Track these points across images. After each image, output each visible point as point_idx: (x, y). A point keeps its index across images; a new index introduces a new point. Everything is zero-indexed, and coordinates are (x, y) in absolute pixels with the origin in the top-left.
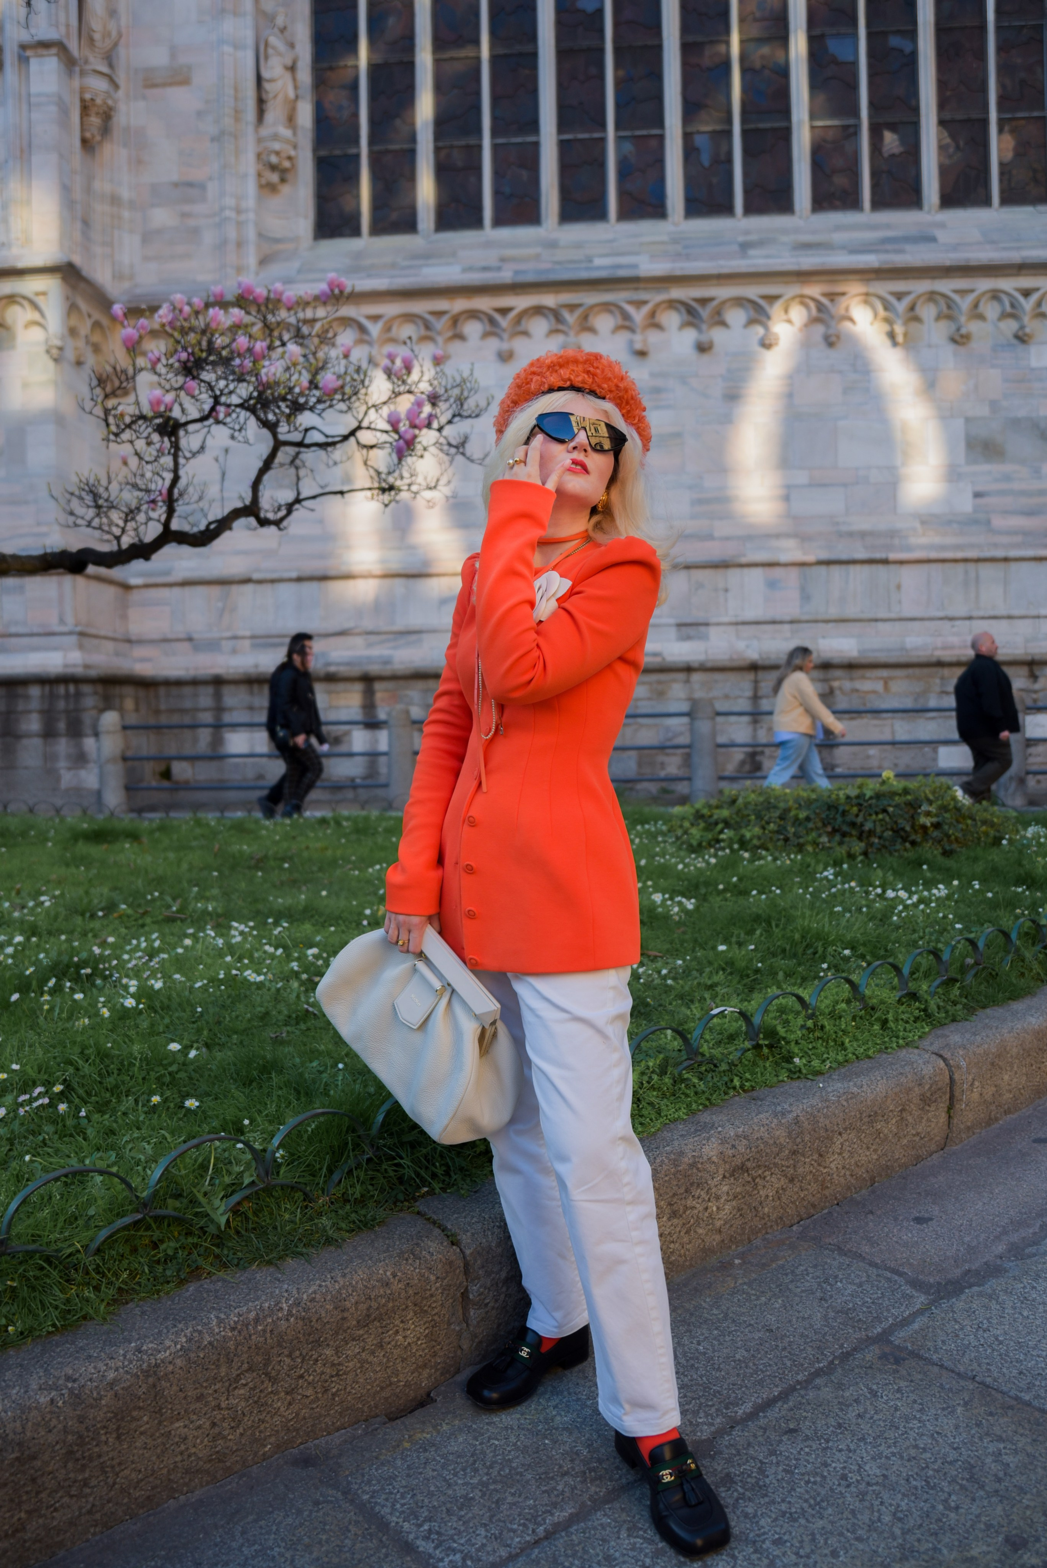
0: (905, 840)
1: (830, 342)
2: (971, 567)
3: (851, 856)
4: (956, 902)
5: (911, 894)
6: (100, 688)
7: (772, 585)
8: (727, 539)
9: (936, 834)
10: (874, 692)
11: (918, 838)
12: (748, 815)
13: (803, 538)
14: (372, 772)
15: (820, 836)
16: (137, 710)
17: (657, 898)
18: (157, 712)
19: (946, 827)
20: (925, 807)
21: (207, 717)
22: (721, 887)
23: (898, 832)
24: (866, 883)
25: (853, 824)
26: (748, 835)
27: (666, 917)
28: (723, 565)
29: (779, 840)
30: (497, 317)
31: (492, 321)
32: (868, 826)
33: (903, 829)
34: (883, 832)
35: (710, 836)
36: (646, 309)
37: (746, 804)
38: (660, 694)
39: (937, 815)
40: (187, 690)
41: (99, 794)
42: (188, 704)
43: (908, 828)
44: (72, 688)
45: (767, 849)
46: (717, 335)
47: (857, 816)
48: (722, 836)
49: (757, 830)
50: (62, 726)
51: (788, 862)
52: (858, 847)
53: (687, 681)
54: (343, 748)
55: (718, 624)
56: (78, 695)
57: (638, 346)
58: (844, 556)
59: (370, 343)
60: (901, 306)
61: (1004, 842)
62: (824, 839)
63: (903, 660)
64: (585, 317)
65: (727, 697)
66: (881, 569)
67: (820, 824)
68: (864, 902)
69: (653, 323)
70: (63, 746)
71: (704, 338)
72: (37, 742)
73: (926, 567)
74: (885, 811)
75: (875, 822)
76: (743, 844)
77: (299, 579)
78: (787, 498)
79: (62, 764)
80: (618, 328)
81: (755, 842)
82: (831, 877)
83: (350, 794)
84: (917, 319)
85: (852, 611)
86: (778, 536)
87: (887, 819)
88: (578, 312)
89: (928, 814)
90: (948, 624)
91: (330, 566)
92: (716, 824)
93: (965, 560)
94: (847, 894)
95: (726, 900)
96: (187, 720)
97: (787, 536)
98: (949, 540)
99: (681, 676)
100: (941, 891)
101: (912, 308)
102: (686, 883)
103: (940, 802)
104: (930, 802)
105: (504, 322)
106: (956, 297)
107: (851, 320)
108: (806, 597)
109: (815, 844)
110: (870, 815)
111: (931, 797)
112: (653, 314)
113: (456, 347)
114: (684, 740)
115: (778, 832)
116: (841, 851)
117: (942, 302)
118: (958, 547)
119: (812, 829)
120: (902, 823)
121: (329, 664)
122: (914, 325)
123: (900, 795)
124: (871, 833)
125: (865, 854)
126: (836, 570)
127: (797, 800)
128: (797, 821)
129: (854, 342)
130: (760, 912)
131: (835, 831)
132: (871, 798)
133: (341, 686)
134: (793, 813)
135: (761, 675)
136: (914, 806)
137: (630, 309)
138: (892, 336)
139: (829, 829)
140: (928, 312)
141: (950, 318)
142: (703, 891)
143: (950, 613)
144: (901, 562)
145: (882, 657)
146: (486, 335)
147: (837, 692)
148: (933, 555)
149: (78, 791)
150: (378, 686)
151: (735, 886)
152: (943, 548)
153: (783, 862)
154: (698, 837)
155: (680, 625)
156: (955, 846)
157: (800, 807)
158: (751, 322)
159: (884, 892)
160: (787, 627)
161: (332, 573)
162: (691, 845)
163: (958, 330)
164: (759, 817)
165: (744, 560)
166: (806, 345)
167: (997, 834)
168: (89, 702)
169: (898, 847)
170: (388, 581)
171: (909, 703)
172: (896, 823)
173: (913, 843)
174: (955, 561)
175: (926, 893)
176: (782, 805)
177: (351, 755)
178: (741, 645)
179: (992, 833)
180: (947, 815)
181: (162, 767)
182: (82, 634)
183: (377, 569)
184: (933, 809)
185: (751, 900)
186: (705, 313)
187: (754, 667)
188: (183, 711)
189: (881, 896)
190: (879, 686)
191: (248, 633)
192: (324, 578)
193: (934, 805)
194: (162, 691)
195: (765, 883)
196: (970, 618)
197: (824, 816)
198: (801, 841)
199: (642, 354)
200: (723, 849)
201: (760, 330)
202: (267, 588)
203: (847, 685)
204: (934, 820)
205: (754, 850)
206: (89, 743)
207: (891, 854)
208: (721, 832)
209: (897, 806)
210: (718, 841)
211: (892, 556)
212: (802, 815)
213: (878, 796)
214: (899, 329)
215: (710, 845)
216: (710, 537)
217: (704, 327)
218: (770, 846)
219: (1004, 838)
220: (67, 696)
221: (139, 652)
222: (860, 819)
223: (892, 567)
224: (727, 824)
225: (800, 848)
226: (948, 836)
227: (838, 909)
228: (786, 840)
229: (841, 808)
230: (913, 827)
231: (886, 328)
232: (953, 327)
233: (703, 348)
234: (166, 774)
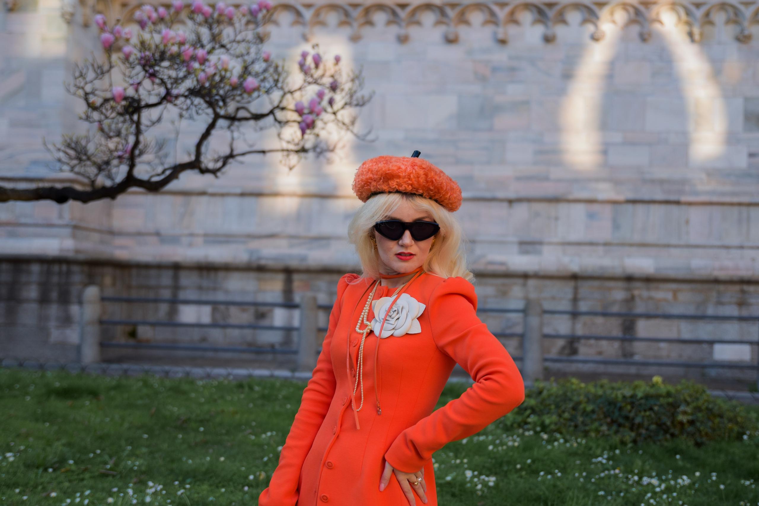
0: (666, 431)
1: (644, 38)
2: (744, 209)
3: (623, 443)
4: (696, 491)
5: (661, 481)
6: (86, 268)
7: (591, 216)
8: (559, 181)
9: (690, 429)
10: (666, 300)
11: (676, 432)
12: (550, 405)
13: (616, 182)
14: (287, 341)
15: (601, 425)
16: (114, 284)
17: (469, 474)
18: (129, 287)
19: (698, 424)
20: (682, 408)
21: (166, 294)
22: (518, 466)
23: (660, 425)
24: (628, 470)
25: (627, 418)
26: (547, 422)
27: (473, 492)
28: (555, 200)
29: (570, 426)
30: (398, 10)
31: (394, 13)
32: (638, 420)
33: (665, 424)
34: (649, 425)
35: (519, 419)
36: (507, 9)
37: (550, 396)
38: (504, 293)
39: (692, 414)
40: (153, 272)
41: (78, 348)
42: (153, 282)
43: (669, 423)
44: (64, 268)
45: (561, 433)
46: (560, 30)
47: (630, 411)
48: (529, 420)
49: (554, 418)
50: (54, 295)
51: (575, 445)
52: (629, 436)
53: (524, 285)
54: (265, 322)
55: (550, 244)
56: (69, 273)
57: (501, 36)
58: (647, 197)
59: (304, 24)
60: (699, 13)
61: (745, 437)
62: (604, 428)
63: (688, 276)
64: (462, 13)
65: (553, 298)
66: (674, 209)
67: (602, 416)
68: (624, 487)
69: (512, 20)
70: (54, 310)
71: (549, 32)
72: (34, 306)
73: (708, 208)
74: (651, 409)
75: (643, 417)
76: (544, 428)
77: (243, 195)
78: (605, 152)
79: (52, 324)
80: (486, 23)
81: (553, 427)
82: (604, 461)
83: (270, 357)
84: (711, 23)
85: (651, 238)
86: (597, 180)
87: (653, 415)
88: (458, 10)
89: (685, 413)
90: (723, 252)
91: (265, 186)
92: (526, 409)
93: (740, 204)
94: (612, 479)
95: (521, 477)
96: (151, 295)
97: (604, 180)
98: (728, 188)
99: (520, 281)
100: (685, 480)
101: (707, 14)
102: (494, 461)
103: (694, 404)
104: (688, 404)
105: (403, 14)
106: (742, 8)
107: (660, 22)
108: (616, 226)
109: (597, 431)
110: (640, 411)
111: (689, 399)
112: (512, 13)
113: (367, 31)
114: (519, 330)
115: (571, 420)
116: (616, 439)
117: (731, 11)
118: (734, 194)
119: (595, 420)
120: (664, 419)
121: (259, 258)
122: (708, 28)
123: (664, 397)
124: (640, 425)
125: (635, 441)
126: (640, 209)
127: (587, 395)
128: (585, 413)
129: (660, 38)
130: (541, 493)
131: (613, 422)
132: (641, 398)
133: (268, 275)
134: (582, 406)
135: (580, 283)
136: (674, 406)
137: (496, 9)
138: (691, 35)
139: (609, 420)
140: (719, 18)
141: (736, 22)
142: (505, 468)
143: (727, 242)
144: (690, 204)
145: (672, 274)
146: (389, 23)
147: (638, 300)
148: (715, 199)
149: (63, 345)
150: (296, 277)
151: (529, 466)
152: (723, 194)
153: (572, 445)
154: (511, 419)
155: (522, 243)
156: (704, 439)
157: (588, 401)
158: (585, 21)
159: (641, 478)
160: (601, 249)
161: (266, 191)
162: (506, 425)
163: (742, 31)
164: (558, 407)
165: (571, 197)
166: (624, 39)
167: (741, 430)
168: (77, 277)
169: (661, 437)
170: (307, 201)
171: (691, 310)
172: (659, 419)
173: (673, 435)
174: (732, 204)
175: (672, 482)
176: (575, 398)
177: (272, 328)
178: (566, 260)
179: (736, 428)
180: (700, 415)
181: (129, 329)
182: (76, 227)
183: (298, 190)
184: (689, 410)
185: (540, 479)
186: (551, 13)
187: (575, 277)
188: (149, 288)
189: (638, 483)
190: (669, 296)
191: (201, 232)
192: (259, 195)
193: (691, 406)
194: (134, 272)
195: (552, 465)
196: (741, 247)
197: (605, 409)
198: (587, 428)
199: (503, 42)
200: (528, 430)
201: (590, 28)
202: (218, 200)
203: (645, 294)
204: (690, 418)
205: (550, 433)
206: (74, 309)
207: (655, 442)
208: (528, 416)
209: (661, 406)
210: (526, 423)
211: (684, 199)
212: (589, 408)
213: (647, 397)
214: (696, 31)
215: (520, 426)
216: (546, 179)
217: (550, 24)
218: (564, 431)
219: (744, 433)
220: (60, 273)
221: (119, 241)
222: (632, 415)
223: (684, 208)
224: (533, 411)
225: (586, 434)
226: (700, 431)
227: (601, 493)
228: (576, 426)
229: (619, 405)
230: (673, 422)
231: (686, 28)
232: (738, 29)
233: (548, 39)
234: (133, 334)
